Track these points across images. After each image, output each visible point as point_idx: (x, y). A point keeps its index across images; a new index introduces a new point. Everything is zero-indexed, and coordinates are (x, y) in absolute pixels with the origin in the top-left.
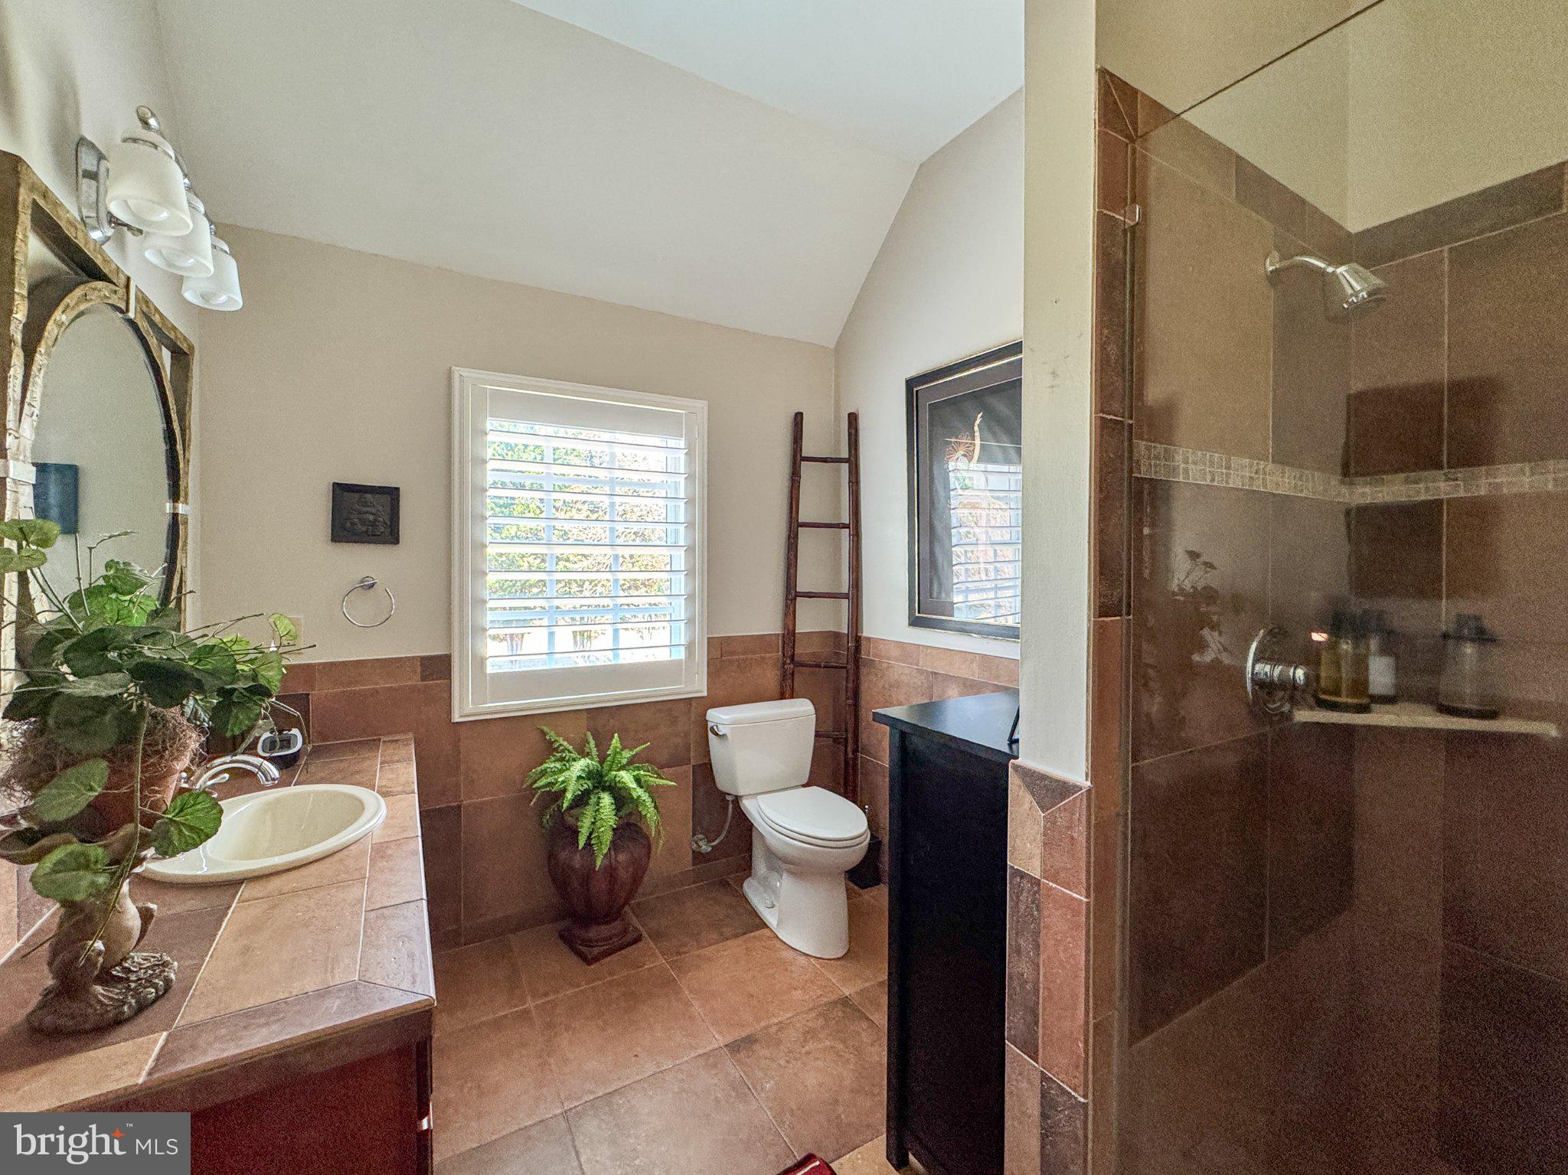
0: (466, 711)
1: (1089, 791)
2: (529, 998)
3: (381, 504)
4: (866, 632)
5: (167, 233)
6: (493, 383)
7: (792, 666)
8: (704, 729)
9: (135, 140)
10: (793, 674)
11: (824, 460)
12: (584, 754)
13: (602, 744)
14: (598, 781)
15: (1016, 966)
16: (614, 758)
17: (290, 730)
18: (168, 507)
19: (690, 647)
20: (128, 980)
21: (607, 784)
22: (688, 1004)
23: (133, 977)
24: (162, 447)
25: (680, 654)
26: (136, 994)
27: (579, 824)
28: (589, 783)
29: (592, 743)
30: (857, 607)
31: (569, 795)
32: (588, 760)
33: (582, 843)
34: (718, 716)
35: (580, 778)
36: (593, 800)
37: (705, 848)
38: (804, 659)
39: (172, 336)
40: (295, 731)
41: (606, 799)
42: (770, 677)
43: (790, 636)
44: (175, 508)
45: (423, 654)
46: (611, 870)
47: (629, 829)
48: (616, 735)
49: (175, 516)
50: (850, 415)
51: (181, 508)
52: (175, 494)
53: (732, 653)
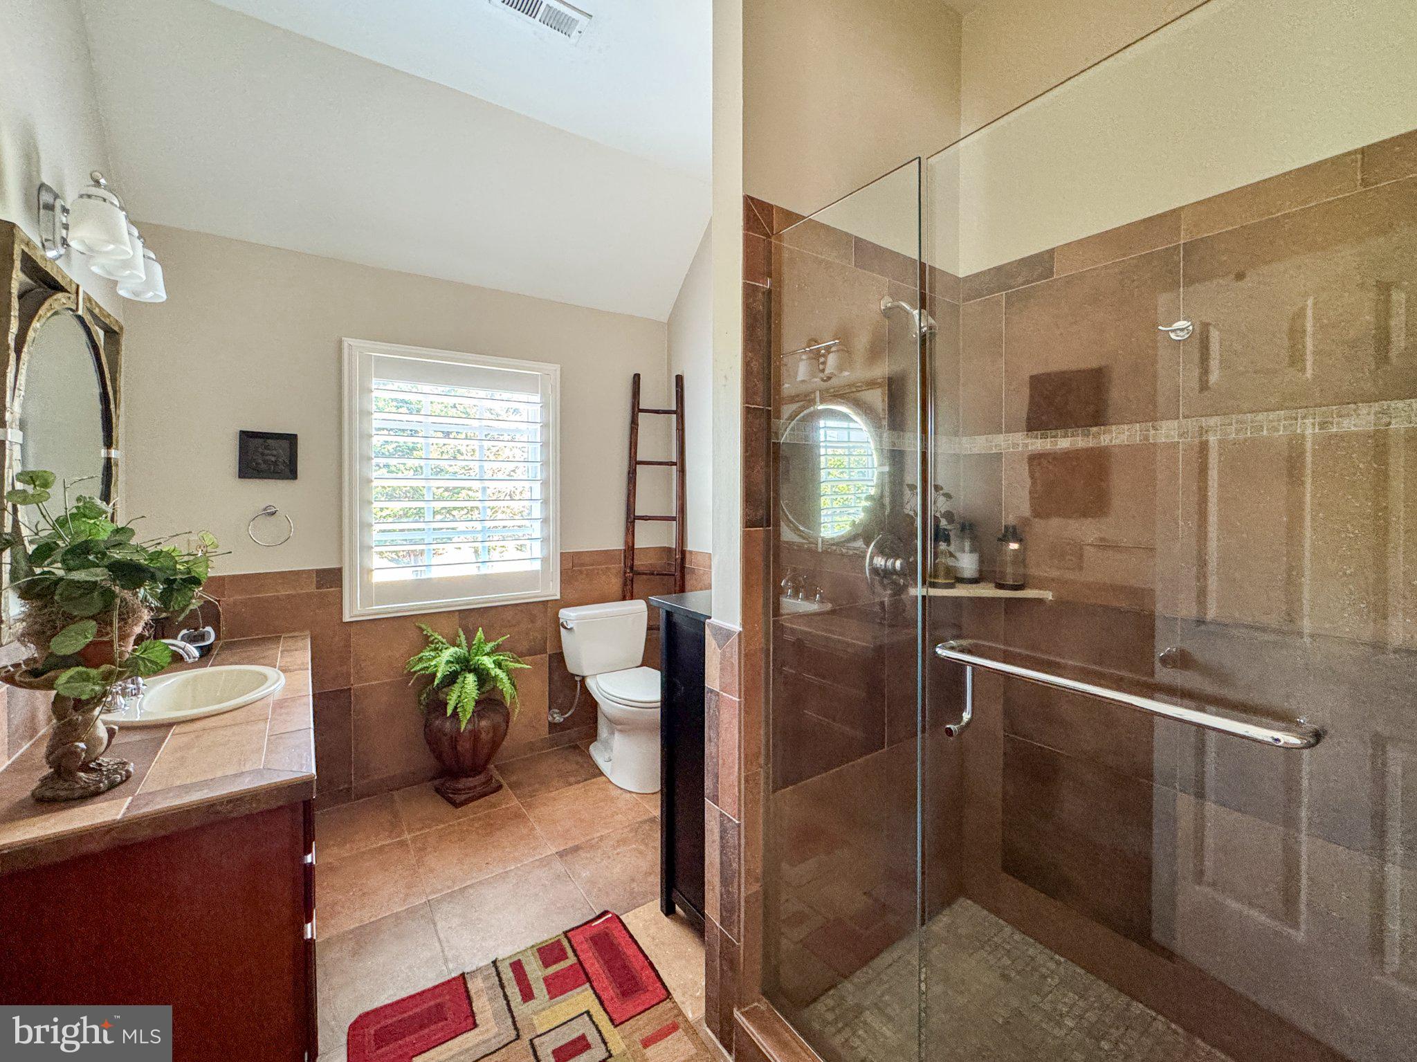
0: (355, 612)
1: (740, 633)
2: (406, 832)
3: (281, 449)
4: (690, 547)
5: (114, 257)
6: (379, 350)
7: (631, 574)
8: (557, 625)
9: (89, 196)
10: (632, 581)
11: (657, 412)
12: (454, 644)
13: (470, 637)
14: (465, 665)
15: (709, 749)
16: (478, 648)
17: (204, 628)
18: (103, 453)
19: (545, 560)
20: (100, 770)
21: (472, 667)
22: (533, 829)
23: (104, 769)
24: (98, 407)
25: (537, 566)
26: (108, 777)
27: (448, 698)
28: (457, 666)
29: (463, 637)
30: (683, 526)
31: (439, 675)
32: (456, 649)
33: (449, 712)
34: (566, 614)
35: (448, 662)
36: (460, 679)
37: (558, 719)
38: (642, 569)
39: (107, 321)
40: (209, 629)
41: (471, 679)
42: (615, 583)
43: (630, 550)
44: (108, 453)
45: (318, 568)
46: (475, 735)
47: (490, 701)
48: (480, 629)
49: (108, 460)
50: (677, 376)
51: (114, 453)
52: (109, 442)
53: (582, 565)
